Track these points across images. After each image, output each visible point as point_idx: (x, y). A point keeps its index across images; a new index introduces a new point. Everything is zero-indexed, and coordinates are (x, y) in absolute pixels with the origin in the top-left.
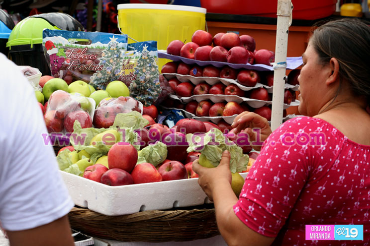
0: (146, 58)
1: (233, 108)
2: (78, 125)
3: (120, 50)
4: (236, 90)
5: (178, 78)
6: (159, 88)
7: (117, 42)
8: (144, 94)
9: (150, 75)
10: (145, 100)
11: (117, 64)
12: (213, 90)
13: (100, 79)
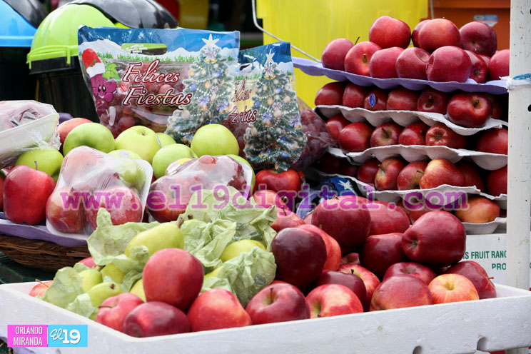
0: (273, 76)
1: (438, 170)
2: (106, 217)
3: (224, 63)
4: (445, 134)
5: (344, 114)
6: (301, 134)
7: (217, 47)
8: (272, 149)
9: (282, 110)
10: (274, 160)
11: (221, 91)
12: (405, 137)
13: (187, 121)
